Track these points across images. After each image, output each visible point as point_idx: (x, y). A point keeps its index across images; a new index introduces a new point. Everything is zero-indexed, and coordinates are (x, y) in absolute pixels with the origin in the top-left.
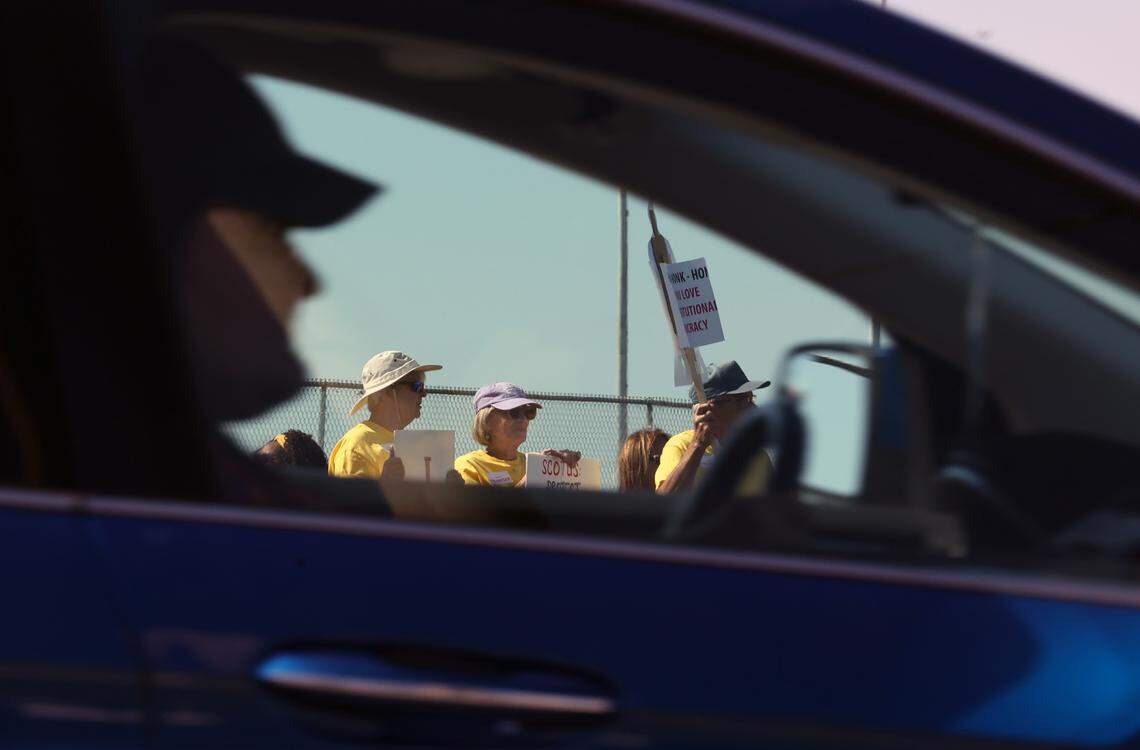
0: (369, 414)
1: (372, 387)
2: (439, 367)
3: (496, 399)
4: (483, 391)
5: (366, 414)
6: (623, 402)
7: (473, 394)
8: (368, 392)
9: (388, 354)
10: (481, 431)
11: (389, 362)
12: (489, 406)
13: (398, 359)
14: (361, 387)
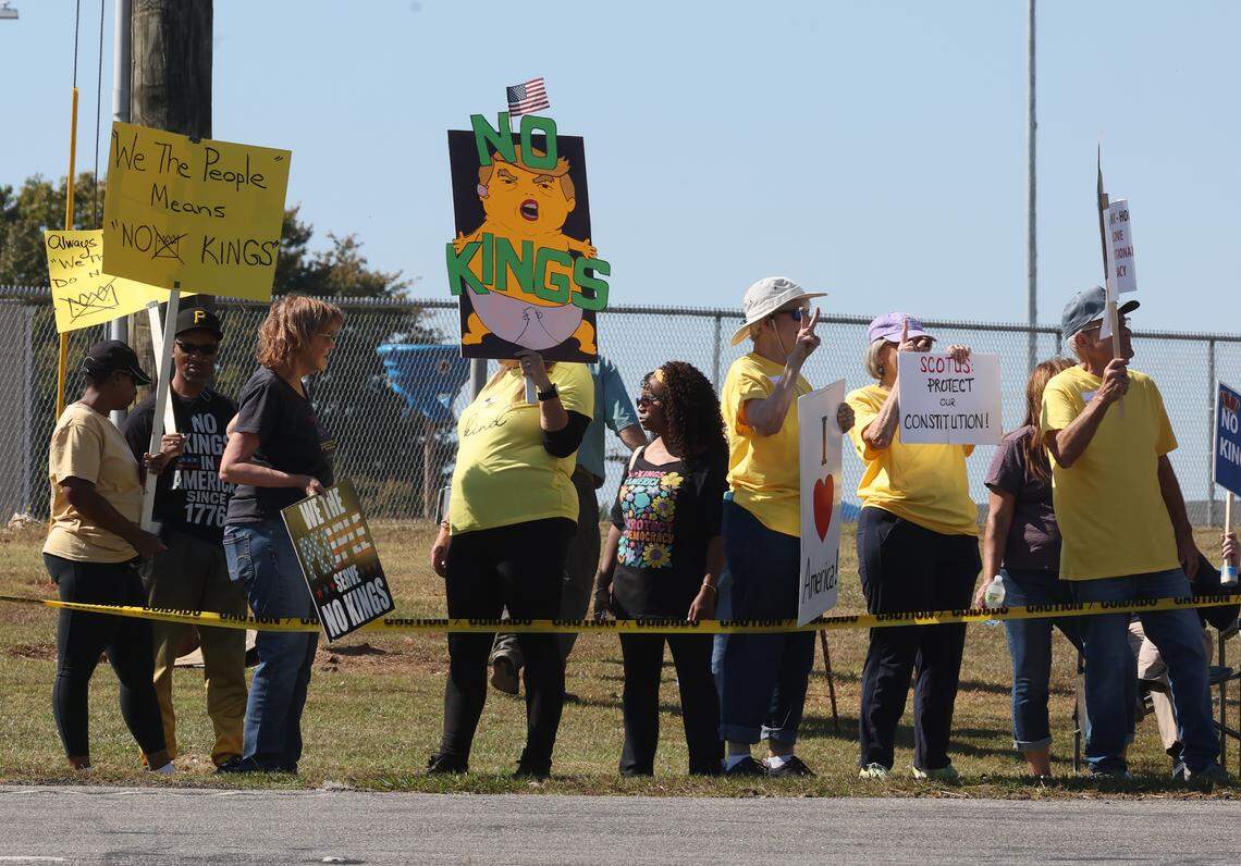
0: (752, 344)
1: (754, 316)
2: (825, 295)
3: (889, 330)
4: (876, 323)
5: (749, 345)
6: (1033, 331)
7: (868, 322)
8: (750, 321)
9: (769, 281)
10: (873, 364)
11: (770, 290)
12: (882, 338)
13: (779, 285)
14: (743, 315)
